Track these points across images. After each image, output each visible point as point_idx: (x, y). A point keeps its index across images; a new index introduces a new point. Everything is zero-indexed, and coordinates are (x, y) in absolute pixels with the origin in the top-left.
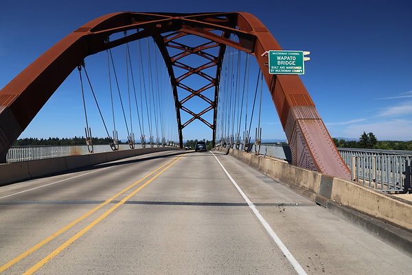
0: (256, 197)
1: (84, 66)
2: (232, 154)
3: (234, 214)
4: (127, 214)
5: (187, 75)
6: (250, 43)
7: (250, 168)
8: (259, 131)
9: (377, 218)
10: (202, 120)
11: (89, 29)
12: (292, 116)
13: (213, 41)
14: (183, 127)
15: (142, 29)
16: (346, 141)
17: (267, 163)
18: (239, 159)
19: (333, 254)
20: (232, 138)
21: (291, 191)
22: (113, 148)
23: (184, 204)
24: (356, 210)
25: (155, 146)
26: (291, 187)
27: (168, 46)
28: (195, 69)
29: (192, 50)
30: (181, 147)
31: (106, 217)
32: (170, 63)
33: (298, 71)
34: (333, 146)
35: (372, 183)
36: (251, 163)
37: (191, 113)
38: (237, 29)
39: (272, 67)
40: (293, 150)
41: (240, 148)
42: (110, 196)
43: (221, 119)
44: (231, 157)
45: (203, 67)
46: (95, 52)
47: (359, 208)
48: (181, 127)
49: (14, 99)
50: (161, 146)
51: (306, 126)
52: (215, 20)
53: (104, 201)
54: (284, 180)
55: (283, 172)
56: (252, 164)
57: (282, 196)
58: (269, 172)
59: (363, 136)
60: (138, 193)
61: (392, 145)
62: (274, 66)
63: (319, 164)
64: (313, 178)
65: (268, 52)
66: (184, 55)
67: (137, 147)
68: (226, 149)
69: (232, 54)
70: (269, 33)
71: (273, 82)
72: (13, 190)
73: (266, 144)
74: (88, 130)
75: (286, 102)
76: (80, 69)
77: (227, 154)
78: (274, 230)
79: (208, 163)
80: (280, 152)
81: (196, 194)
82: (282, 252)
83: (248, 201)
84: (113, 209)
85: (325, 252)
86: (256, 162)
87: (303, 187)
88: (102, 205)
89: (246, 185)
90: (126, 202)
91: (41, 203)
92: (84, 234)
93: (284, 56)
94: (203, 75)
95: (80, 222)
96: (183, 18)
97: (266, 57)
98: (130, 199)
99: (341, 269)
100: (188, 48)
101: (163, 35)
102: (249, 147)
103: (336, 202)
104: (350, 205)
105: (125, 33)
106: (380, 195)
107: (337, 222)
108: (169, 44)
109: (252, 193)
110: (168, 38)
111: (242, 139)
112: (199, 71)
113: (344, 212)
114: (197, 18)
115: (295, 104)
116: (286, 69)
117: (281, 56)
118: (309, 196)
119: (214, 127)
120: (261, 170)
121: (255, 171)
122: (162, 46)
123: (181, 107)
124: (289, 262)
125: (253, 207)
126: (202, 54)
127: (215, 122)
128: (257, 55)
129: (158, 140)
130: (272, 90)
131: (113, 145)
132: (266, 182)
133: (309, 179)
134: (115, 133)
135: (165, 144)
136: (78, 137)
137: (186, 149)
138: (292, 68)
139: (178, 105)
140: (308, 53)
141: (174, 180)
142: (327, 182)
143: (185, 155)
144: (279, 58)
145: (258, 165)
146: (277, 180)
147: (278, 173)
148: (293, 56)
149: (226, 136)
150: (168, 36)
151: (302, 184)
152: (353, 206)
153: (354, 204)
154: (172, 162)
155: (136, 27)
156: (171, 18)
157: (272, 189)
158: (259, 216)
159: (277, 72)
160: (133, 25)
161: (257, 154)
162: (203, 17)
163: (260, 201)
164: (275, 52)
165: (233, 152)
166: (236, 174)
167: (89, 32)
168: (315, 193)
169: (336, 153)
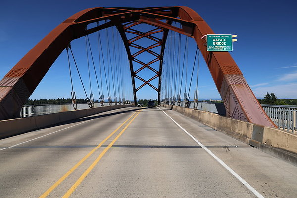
0: (205, 141)
1: (70, 48)
2: (176, 110)
3: (194, 153)
4: (117, 154)
5: (140, 53)
6: (190, 28)
7: (193, 120)
8: (196, 93)
10: (151, 85)
11: (73, 20)
12: (226, 82)
13: (159, 28)
14: (137, 90)
15: (110, 21)
17: (206, 116)
18: (182, 113)
19: (279, 183)
21: (228, 136)
22: (90, 106)
23: (155, 146)
24: (285, 150)
25: (118, 104)
26: (228, 134)
27: (127, 31)
28: (145, 48)
29: (144, 35)
30: (136, 105)
32: (127, 44)
33: (228, 49)
34: (258, 104)
35: (290, 130)
36: (192, 115)
37: (142, 80)
38: (178, 18)
39: (209, 47)
40: (227, 107)
41: (181, 106)
42: (100, 141)
44: (175, 112)
45: (151, 47)
46: (78, 37)
47: (287, 149)
48: (135, 90)
49: (24, 72)
50: (122, 104)
51: (237, 89)
52: (162, 13)
53: (97, 145)
54: (221, 128)
55: (220, 122)
56: (193, 117)
57: (224, 140)
58: (208, 122)
59: (267, 96)
61: (288, 102)
62: (211, 45)
63: (248, 116)
64: (246, 127)
65: (206, 36)
66: (138, 38)
67: (106, 105)
68: (170, 106)
69: (173, 36)
70: (204, 21)
71: (210, 58)
72: (28, 138)
73: (201, 102)
74: (73, 93)
75: (220, 71)
76: (67, 50)
77: (171, 109)
78: (228, 165)
79: (161, 116)
80: (214, 108)
81: (161, 140)
82: (240, 182)
83: (200, 144)
84: (105, 151)
85: (272, 181)
86: (197, 115)
87: (238, 134)
88: (97, 148)
89: (194, 132)
90: (113, 146)
93: (218, 38)
94: (151, 52)
95: (86, 161)
96: (140, 11)
97: (204, 39)
98: (114, 143)
99: (289, 194)
100: (141, 33)
101: (123, 24)
102: (188, 104)
103: (267, 145)
104: (279, 146)
105: (97, 23)
107: (271, 159)
109: (201, 138)
110: (127, 26)
111: (182, 99)
112: (148, 50)
113: (275, 152)
114: (150, 11)
115: (228, 73)
116: (219, 47)
117: (216, 38)
118: (244, 140)
119: (159, 90)
120: (201, 121)
121: (196, 122)
122: (122, 32)
123: (135, 76)
124: (248, 189)
125: (206, 148)
126: (151, 37)
127: (160, 86)
128: (195, 38)
129: (120, 100)
130: (209, 63)
131: (90, 104)
132: (208, 130)
133: (241, 127)
134: (92, 95)
135: (125, 103)
136: (60, 98)
137: (139, 106)
138: (223, 47)
139: (133, 75)
140: (236, 36)
141: (140, 128)
142: (259, 130)
143: (141, 110)
144: (214, 40)
145: (198, 117)
146: (216, 128)
147: (216, 123)
148: (224, 38)
149: (169, 96)
150: (127, 25)
151: (237, 131)
152: (283, 148)
153: (283, 146)
154: (134, 116)
155: (105, 19)
156: (132, 11)
157: (213, 135)
158: (213, 155)
159: (213, 50)
160: (103, 17)
161: (195, 109)
162: (154, 10)
163: (208, 143)
164: (211, 36)
165: (176, 108)
166: (183, 124)
167: (74, 23)
168: (249, 138)
169: (261, 109)
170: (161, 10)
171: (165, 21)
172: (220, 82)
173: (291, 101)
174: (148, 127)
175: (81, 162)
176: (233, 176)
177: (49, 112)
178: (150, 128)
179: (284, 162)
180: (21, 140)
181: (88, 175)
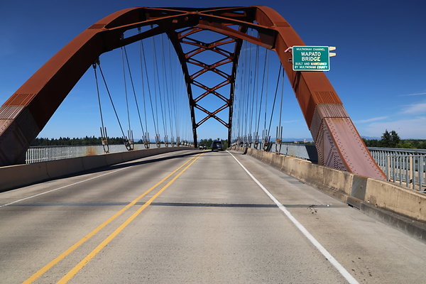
0: (284, 198)
1: (99, 64)
2: (251, 154)
4: (155, 215)
5: (202, 72)
6: (271, 38)
8: (279, 130)
9: (419, 221)
10: (217, 119)
11: (104, 25)
12: (319, 115)
13: (229, 37)
14: (198, 126)
15: (157, 26)
16: (367, 139)
17: (291, 163)
18: (259, 158)
19: (377, 258)
20: (250, 137)
21: (318, 192)
22: (129, 148)
23: (212, 205)
24: (394, 212)
25: (170, 146)
26: (319, 188)
27: (182, 42)
28: (209, 66)
29: (207, 46)
30: (196, 146)
31: (135, 219)
32: (184, 59)
33: (323, 67)
36: (273, 162)
37: (205, 111)
38: (255, 23)
39: (296, 64)
40: (319, 150)
41: (258, 148)
42: (134, 197)
43: (237, 118)
44: (250, 157)
45: (218, 64)
46: (110, 49)
47: (397, 210)
48: (195, 126)
49: (31, 98)
50: (175, 146)
51: (333, 125)
52: (233, 15)
53: (129, 203)
54: (310, 180)
55: (309, 172)
56: (273, 164)
57: (312, 197)
58: (293, 172)
59: (385, 135)
60: (162, 194)
61: (415, 143)
62: (298, 62)
63: (348, 164)
64: (343, 179)
65: (292, 48)
66: (198, 51)
67: (152, 147)
68: (243, 148)
70: (291, 28)
71: (298, 80)
72: (34, 192)
73: (287, 143)
74: (103, 130)
75: (311, 100)
76: (95, 67)
77: (245, 153)
78: (311, 232)
79: (228, 163)
80: (303, 152)
81: (222, 196)
82: (323, 255)
83: (277, 202)
84: (139, 211)
85: (368, 255)
86: (279, 161)
87: (333, 188)
88: (128, 206)
89: (272, 185)
90: (152, 204)
91: (64, 205)
92: (116, 237)
93: (308, 52)
94: (218, 72)
95: (109, 224)
96: (199, 13)
97: (289, 53)
98: (154, 200)
99: (389, 273)
100: (203, 44)
101: (177, 31)
102: (268, 146)
103: (371, 204)
104: (387, 206)
105: (139, 30)
106: (422, 196)
108: (183, 40)
109: (279, 194)
110: (183, 34)
111: (261, 138)
112: (214, 68)
113: (381, 214)
114: (214, 13)
115: (321, 102)
116: (310, 65)
117: (306, 51)
118: (340, 198)
119: (229, 126)
120: (284, 170)
122: (176, 42)
123: (195, 105)
124: (332, 266)
125: (283, 209)
126: (218, 50)
127: (230, 121)
128: (278, 51)
129: (172, 139)
130: (296, 88)
131: (129, 145)
132: (292, 182)
133: (338, 179)
134: (130, 132)
135: (180, 144)
136: (89, 137)
137: (201, 149)
138: (316, 64)
139: (193, 104)
140: (334, 48)
141: (196, 180)
142: (361, 183)
143: (202, 154)
144: (303, 54)
145: (281, 165)
146: (303, 180)
147: (303, 173)
148: (318, 51)
149: (242, 135)
150: (182, 32)
151: (331, 184)
152: (391, 208)
153: (391, 205)
154: (190, 162)
155: (151, 23)
156: (188, 13)
157: (299, 190)
158: (292, 218)
159: (302, 68)
160: (147, 21)
161: (278, 153)
162: (220, 12)
163: (289, 201)
164: (299, 48)
165: (251, 152)
166: (259, 174)
167: (104, 29)
168: (347, 194)
169: (366, 153)
170: (231, 11)
171: (237, 28)
172: (310, 114)
173: (421, 143)
174: (207, 179)
175: (103, 226)
176: (315, 249)
177: (68, 156)
178: (210, 179)
179: (391, 229)
180: (24, 195)
181: (109, 243)
